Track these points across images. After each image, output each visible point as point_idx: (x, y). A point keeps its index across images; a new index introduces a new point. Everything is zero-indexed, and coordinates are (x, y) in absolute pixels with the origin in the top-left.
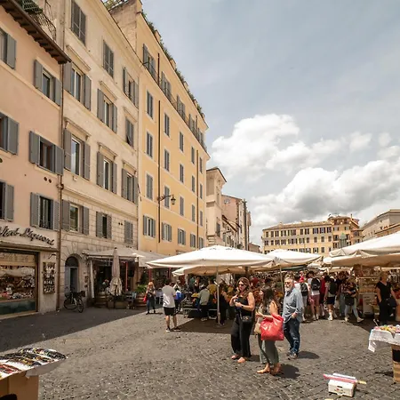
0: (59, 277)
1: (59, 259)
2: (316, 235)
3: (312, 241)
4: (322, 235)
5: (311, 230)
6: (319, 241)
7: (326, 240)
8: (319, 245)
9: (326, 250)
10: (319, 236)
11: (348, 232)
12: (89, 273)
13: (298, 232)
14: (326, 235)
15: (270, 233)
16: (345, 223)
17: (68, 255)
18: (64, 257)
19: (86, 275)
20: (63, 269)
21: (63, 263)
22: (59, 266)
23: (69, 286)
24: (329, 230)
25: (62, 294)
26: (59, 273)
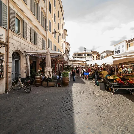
0: (7, 66)
1: (7, 51)
2: (88, 56)
3: (87, 58)
4: (90, 56)
5: (87, 55)
6: (89, 58)
7: (91, 58)
8: (89, 59)
9: (91, 61)
10: (89, 56)
11: (97, 56)
12: (28, 64)
13: (83, 55)
14: (91, 56)
15: (75, 55)
16: (96, 53)
17: (14, 50)
18: (11, 52)
19: (25, 65)
20: (10, 60)
21: (10, 55)
22: (7, 57)
23: (14, 72)
24: (92, 55)
25: (10, 79)
26: (7, 62)
